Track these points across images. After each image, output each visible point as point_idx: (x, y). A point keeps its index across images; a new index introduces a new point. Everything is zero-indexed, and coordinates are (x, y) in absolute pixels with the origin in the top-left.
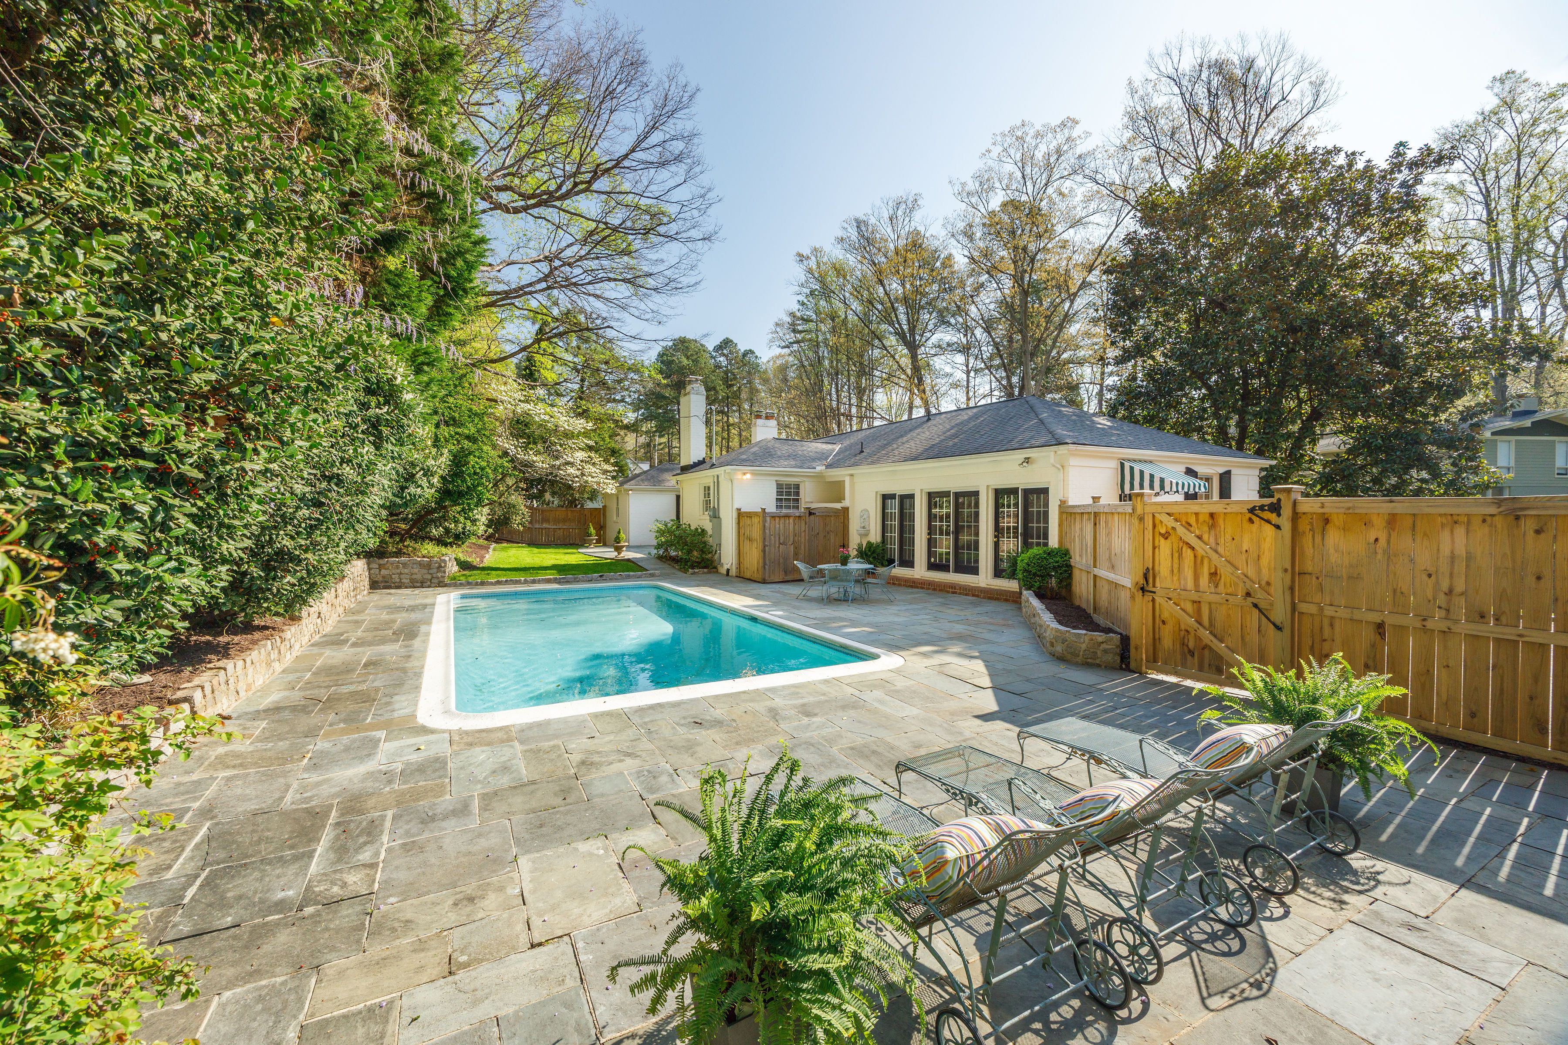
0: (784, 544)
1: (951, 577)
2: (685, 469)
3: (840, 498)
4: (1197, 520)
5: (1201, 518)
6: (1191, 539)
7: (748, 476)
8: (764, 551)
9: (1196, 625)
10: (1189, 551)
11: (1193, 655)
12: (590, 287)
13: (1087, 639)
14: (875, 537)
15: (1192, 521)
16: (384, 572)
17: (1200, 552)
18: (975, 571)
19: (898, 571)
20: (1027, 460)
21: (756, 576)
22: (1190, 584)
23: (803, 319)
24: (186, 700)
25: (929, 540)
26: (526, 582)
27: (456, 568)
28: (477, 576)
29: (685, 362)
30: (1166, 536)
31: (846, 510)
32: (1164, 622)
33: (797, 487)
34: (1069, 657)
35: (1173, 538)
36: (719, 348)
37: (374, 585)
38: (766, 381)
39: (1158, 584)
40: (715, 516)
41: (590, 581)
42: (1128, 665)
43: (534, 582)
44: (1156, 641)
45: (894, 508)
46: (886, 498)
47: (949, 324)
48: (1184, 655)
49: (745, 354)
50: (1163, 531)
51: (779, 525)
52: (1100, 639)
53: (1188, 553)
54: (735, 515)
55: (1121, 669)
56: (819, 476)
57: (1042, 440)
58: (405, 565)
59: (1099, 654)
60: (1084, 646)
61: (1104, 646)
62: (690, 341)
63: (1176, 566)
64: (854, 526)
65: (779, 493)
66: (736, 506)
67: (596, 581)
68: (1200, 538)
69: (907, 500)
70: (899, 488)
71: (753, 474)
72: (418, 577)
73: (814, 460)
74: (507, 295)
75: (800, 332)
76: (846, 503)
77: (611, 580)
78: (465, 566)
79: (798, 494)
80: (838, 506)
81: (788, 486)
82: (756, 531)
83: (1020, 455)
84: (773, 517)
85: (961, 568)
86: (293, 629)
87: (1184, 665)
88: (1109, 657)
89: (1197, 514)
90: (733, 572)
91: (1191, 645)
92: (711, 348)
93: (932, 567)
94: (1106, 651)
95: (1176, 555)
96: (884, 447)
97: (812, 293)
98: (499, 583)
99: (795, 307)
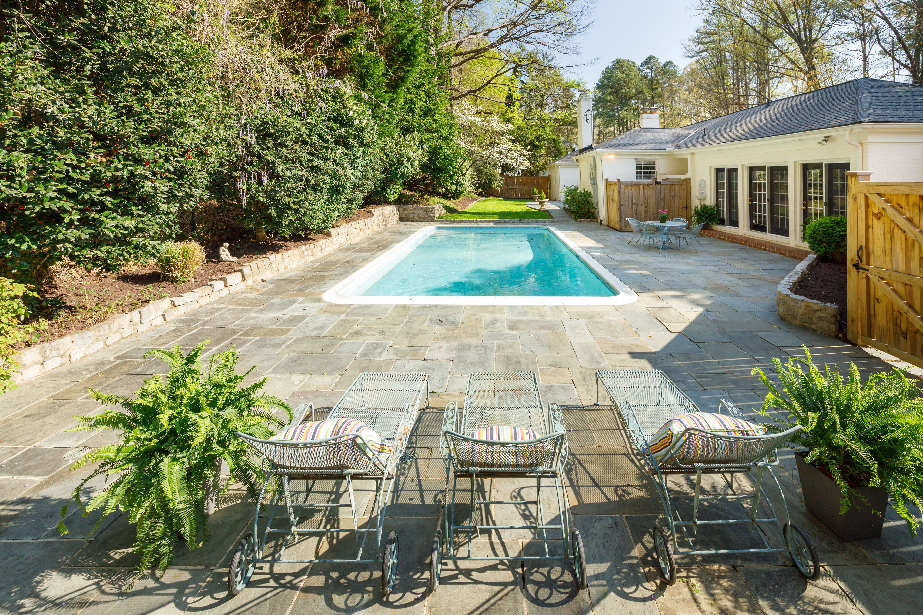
0: (636, 204)
1: (768, 237)
2: (582, 151)
3: (685, 171)
4: (908, 202)
5: (912, 201)
6: (900, 220)
7: (612, 156)
8: (620, 209)
9: (906, 308)
10: (900, 232)
11: (906, 337)
12: (525, 38)
13: (803, 304)
14: (710, 201)
15: (903, 203)
16: (406, 212)
17: (911, 236)
18: (785, 233)
19: (727, 229)
20: (827, 139)
21: (617, 226)
22: (902, 267)
23: (707, 33)
24: (240, 271)
25: (751, 206)
26: (477, 221)
27: (444, 212)
28: (454, 216)
29: (620, 75)
30: (879, 216)
31: (688, 181)
32: (878, 300)
33: (654, 163)
34: (789, 318)
35: (884, 218)
36: (645, 64)
37: (402, 219)
38: (681, 82)
39: (872, 262)
40: (594, 183)
41: (513, 223)
42: (845, 335)
43: (481, 222)
44: (870, 317)
45: (724, 180)
46: (719, 171)
47: (846, 17)
48: (896, 334)
49: (665, 65)
50: (876, 211)
51: (631, 191)
52: (815, 307)
53: (899, 235)
54: (604, 184)
55: (837, 337)
56: (670, 155)
57: (841, 120)
58: (415, 209)
59: (815, 320)
60: (801, 311)
61: (819, 314)
62: (624, 61)
63: (888, 247)
64: (695, 192)
65: (638, 168)
66: (605, 177)
67: (517, 223)
68: (910, 220)
69: (733, 172)
70: (727, 164)
71: (616, 154)
72: (422, 216)
73: (667, 142)
74: (478, 52)
75: (706, 43)
76: (688, 175)
77: (526, 223)
78: (450, 210)
79: (654, 168)
80: (682, 177)
81: (646, 162)
82: (615, 195)
83: (821, 134)
84: (627, 185)
85: (775, 231)
86: (324, 241)
87: (897, 346)
88: (825, 325)
89: (907, 196)
90: (605, 222)
91: (904, 326)
92: (639, 64)
93: (754, 227)
94: (821, 319)
95: (888, 236)
96: (720, 131)
97: (714, 12)
98: (462, 221)
99: (700, 25)
